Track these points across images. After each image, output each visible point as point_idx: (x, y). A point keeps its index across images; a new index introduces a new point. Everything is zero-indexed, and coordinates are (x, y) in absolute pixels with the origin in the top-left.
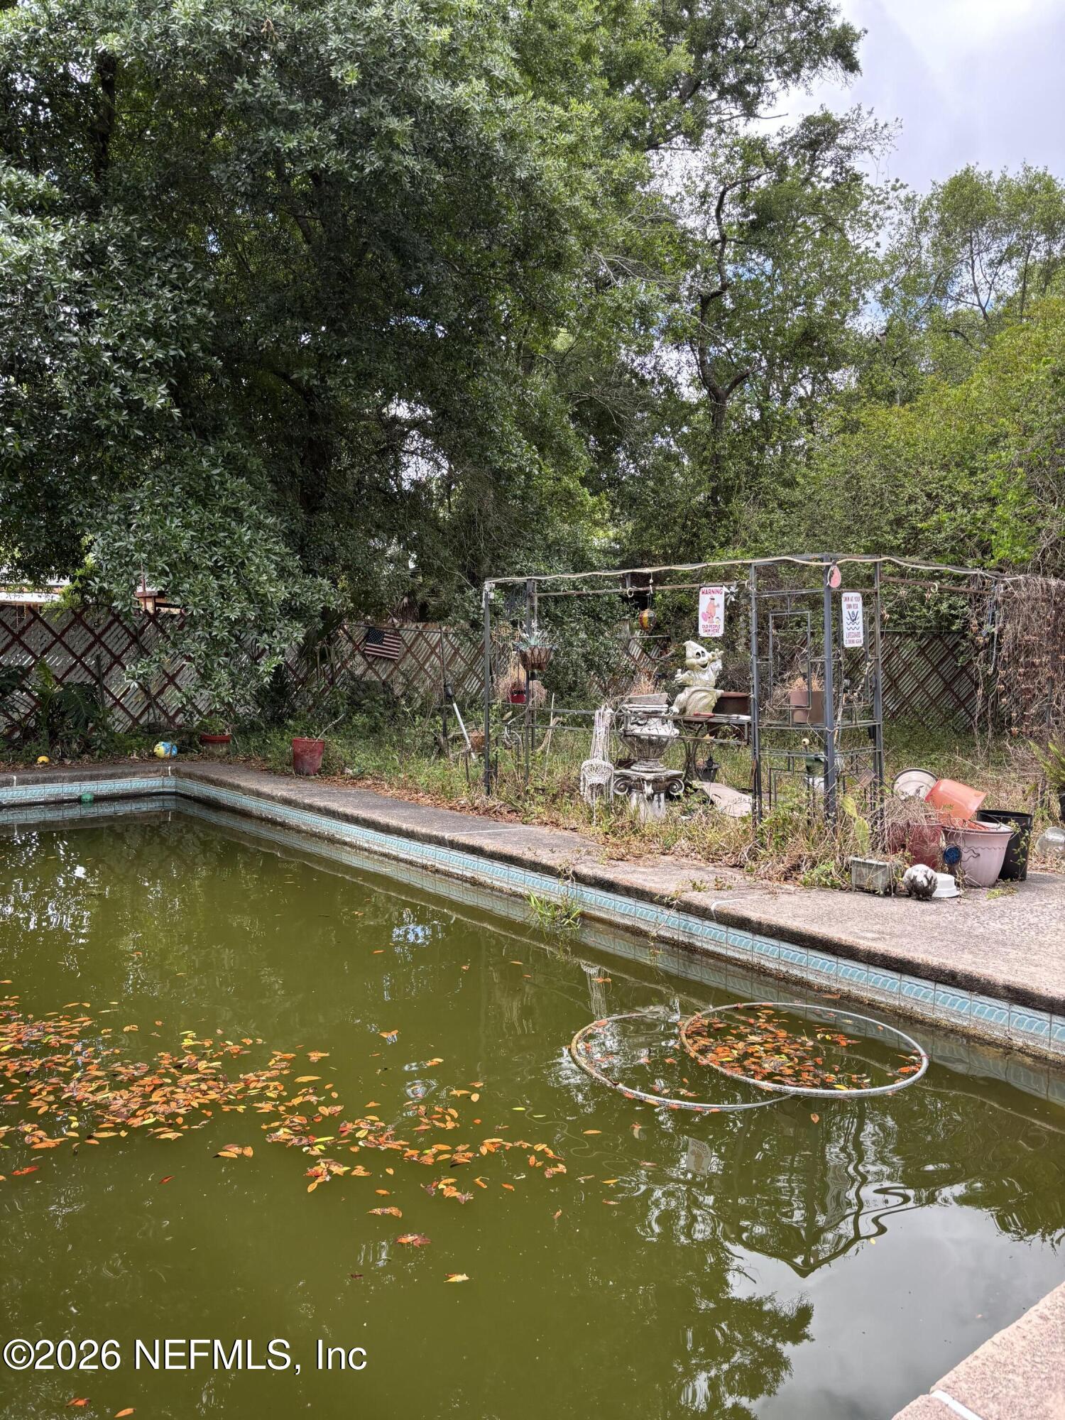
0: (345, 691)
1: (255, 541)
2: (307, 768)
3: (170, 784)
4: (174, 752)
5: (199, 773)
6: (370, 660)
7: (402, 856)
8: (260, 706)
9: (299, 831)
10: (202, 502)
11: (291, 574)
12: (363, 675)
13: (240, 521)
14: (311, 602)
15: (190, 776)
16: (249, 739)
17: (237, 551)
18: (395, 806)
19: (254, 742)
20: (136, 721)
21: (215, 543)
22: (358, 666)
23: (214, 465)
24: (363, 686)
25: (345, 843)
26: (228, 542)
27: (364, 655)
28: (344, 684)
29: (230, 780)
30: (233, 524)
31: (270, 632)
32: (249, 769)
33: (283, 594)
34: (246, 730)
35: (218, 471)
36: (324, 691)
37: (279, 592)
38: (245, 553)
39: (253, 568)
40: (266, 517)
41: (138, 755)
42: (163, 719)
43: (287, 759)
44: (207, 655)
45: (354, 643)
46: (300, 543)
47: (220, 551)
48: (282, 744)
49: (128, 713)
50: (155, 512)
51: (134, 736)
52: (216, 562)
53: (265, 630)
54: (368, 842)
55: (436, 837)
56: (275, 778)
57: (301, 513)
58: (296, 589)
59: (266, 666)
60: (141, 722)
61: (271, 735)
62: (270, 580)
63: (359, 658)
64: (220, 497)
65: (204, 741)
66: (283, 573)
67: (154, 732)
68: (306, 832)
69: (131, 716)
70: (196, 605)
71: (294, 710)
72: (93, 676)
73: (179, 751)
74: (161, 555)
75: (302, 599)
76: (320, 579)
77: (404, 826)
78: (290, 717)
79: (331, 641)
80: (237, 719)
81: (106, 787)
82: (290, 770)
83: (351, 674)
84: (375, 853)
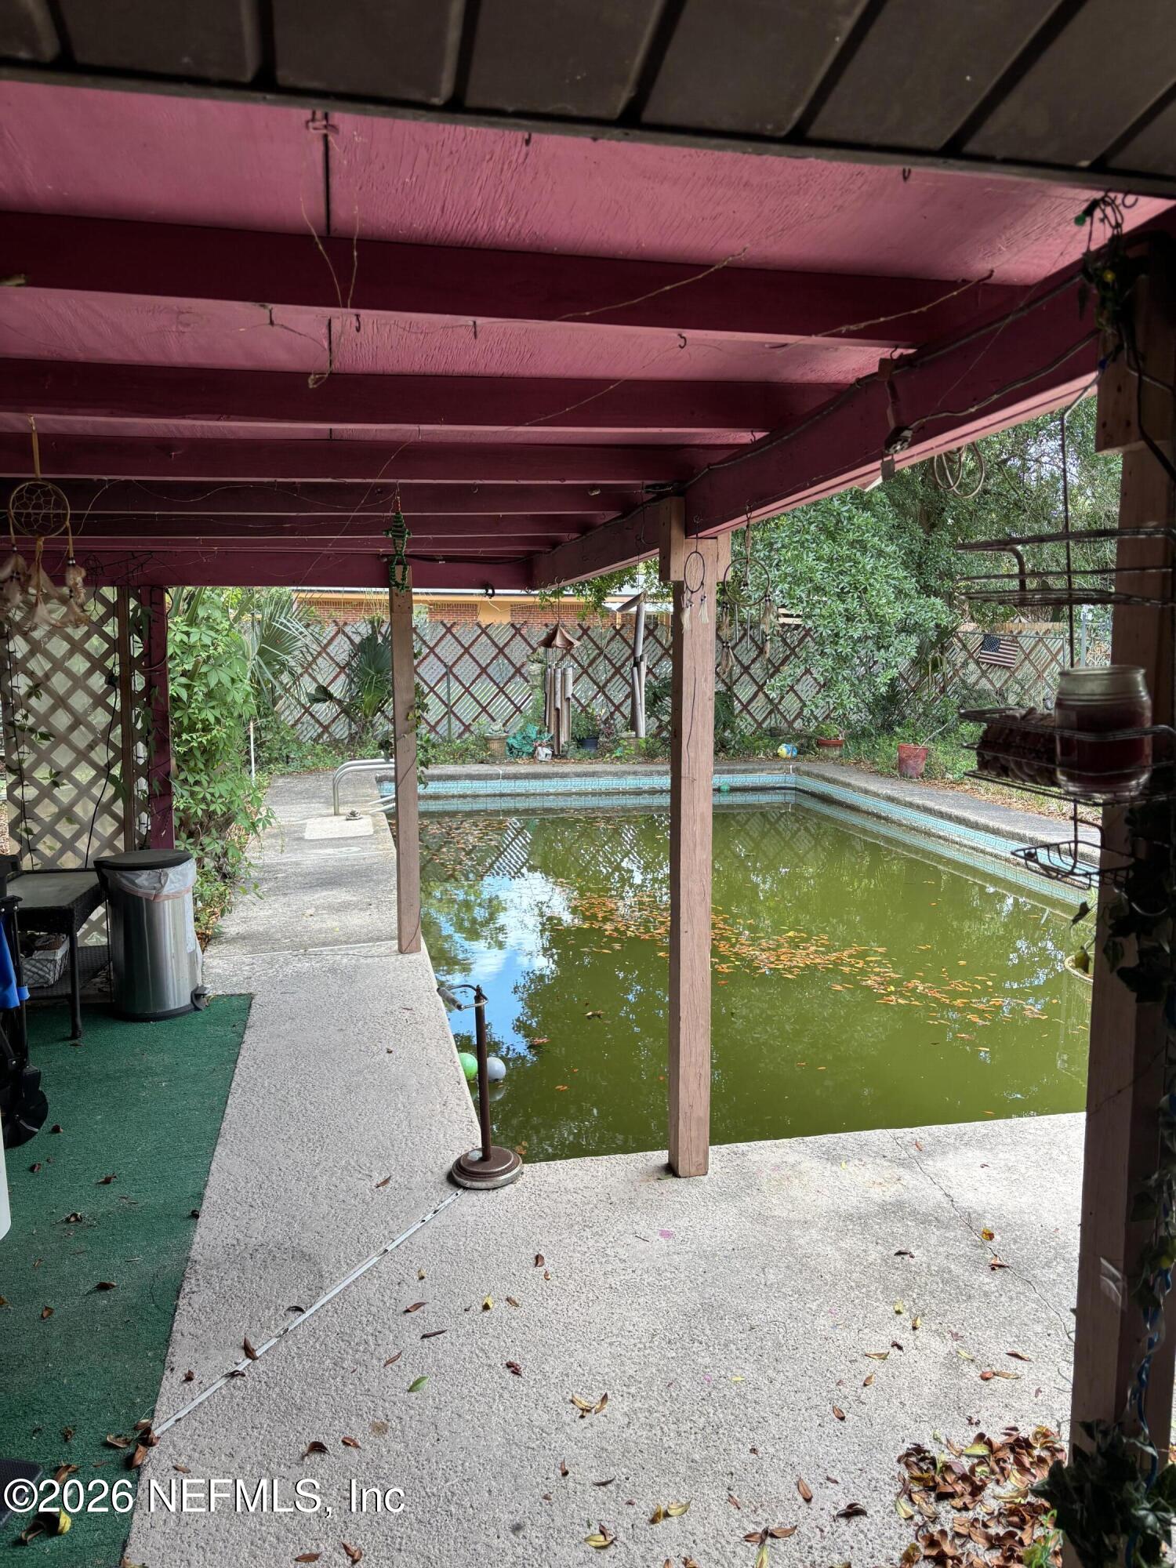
0: (956, 700)
1: (876, 568)
2: (910, 772)
3: (791, 780)
4: (795, 753)
5: (816, 771)
6: (984, 667)
7: (988, 850)
8: (871, 712)
9: (900, 825)
10: (832, 536)
11: (907, 595)
12: (976, 683)
13: (864, 550)
14: (924, 620)
15: (808, 774)
16: (859, 743)
17: (862, 578)
18: (988, 808)
19: (864, 747)
20: (760, 725)
21: (841, 573)
22: (972, 673)
23: (844, 503)
24: (975, 695)
25: (940, 837)
26: (853, 571)
27: (978, 663)
28: (955, 692)
29: (842, 779)
30: (858, 554)
31: (887, 648)
32: (859, 770)
33: (900, 615)
34: (859, 735)
35: (846, 508)
36: (934, 699)
37: (895, 613)
38: (867, 580)
39: (874, 593)
40: (887, 546)
41: (765, 754)
42: (784, 725)
43: (894, 762)
44: (833, 669)
45: (968, 651)
46: (918, 564)
47: (847, 579)
48: (890, 749)
49: (753, 717)
50: (795, 549)
51: (761, 738)
52: (842, 589)
53: (883, 646)
54: (959, 836)
55: (1018, 834)
56: (882, 779)
57: (920, 533)
58: (911, 609)
59: (882, 679)
60: (764, 726)
61: (880, 741)
62: (889, 603)
63: (972, 666)
64: (848, 531)
65: (820, 744)
66: (900, 593)
67: (775, 734)
68: (907, 826)
69: (756, 721)
70: (825, 627)
71: (904, 718)
72: (726, 684)
73: (799, 753)
74: (799, 586)
75: (916, 618)
76: (933, 598)
77: (991, 824)
78: (900, 725)
79: (943, 650)
80: (849, 726)
81: (739, 780)
82: (896, 772)
83: (963, 682)
84: (965, 846)
